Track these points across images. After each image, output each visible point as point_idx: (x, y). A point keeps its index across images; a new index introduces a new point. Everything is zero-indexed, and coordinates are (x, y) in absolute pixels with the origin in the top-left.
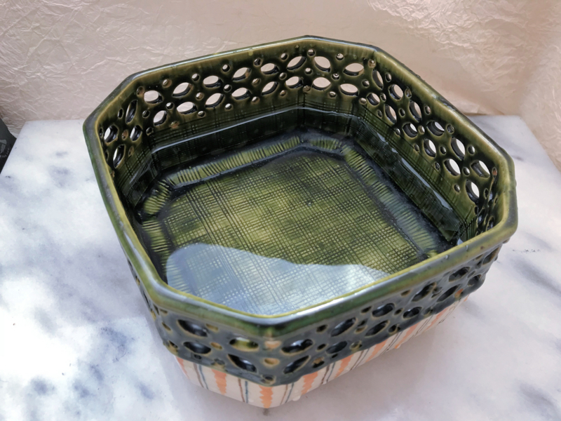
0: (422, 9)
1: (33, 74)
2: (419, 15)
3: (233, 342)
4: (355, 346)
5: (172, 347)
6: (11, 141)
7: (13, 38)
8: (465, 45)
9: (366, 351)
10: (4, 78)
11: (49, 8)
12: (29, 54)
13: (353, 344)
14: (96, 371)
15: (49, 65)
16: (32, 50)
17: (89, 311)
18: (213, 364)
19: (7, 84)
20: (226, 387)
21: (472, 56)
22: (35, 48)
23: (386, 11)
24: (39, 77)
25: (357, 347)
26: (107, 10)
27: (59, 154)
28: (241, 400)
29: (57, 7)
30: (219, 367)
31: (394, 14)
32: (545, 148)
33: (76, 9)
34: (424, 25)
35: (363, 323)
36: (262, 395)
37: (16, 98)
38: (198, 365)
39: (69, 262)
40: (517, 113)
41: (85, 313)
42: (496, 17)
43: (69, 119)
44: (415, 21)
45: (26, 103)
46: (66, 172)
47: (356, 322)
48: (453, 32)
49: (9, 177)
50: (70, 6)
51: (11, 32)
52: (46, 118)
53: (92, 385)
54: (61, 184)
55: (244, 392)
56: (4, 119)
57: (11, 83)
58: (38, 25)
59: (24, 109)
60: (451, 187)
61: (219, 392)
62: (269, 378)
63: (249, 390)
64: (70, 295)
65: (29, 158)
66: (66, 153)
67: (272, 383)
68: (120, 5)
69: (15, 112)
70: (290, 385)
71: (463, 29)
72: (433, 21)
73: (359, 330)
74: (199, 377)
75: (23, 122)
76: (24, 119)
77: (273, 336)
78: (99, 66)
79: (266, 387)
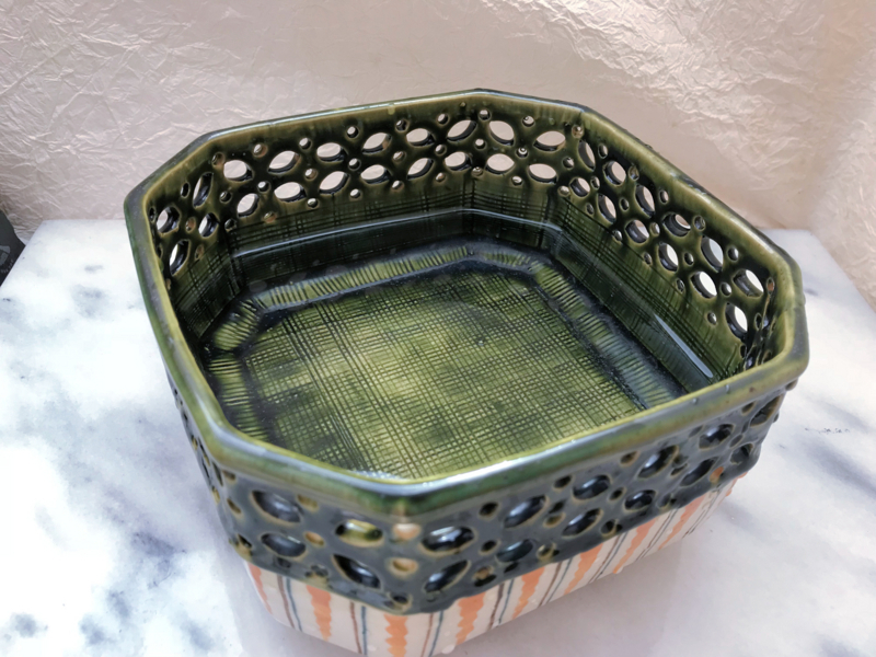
0: (655, 60)
1: (59, 146)
2: (651, 69)
3: (341, 530)
4: (546, 551)
5: (243, 548)
6: (18, 248)
7: (32, 90)
8: (722, 117)
9: (565, 563)
10: (13, 152)
11: (91, 46)
12: (55, 115)
13: (542, 548)
14: (119, 603)
15: (85, 133)
16: (60, 109)
17: (116, 505)
18: (308, 575)
19: (17, 160)
20: (331, 624)
21: (734, 134)
22: (64, 107)
23: (600, 60)
24: (68, 152)
25: (549, 554)
26: (177, 51)
27: (90, 269)
28: (355, 649)
29: (102, 46)
30: (318, 581)
31: (613, 66)
32: (852, 277)
33: (130, 48)
34: (659, 84)
35: (558, 506)
36: (389, 636)
37: (31, 183)
38: (284, 579)
39: (91, 429)
40: (804, 225)
41: (109, 510)
42: (769, 76)
43: (110, 218)
44: (644, 77)
45: (45, 192)
46: (98, 295)
47: (547, 504)
48: (703, 96)
49: (8, 300)
50: (122, 44)
51: (29, 80)
52: (74, 217)
53: (111, 624)
54: (89, 313)
55: (360, 629)
56: (10, 216)
57: (23, 160)
58: (70, 71)
59: (41, 200)
60: (703, 316)
61: (319, 635)
62: (401, 599)
63: (369, 626)
64: (88, 480)
65: (42, 273)
66: (100, 267)
67: (405, 607)
68: (197, 45)
69: (28, 206)
70: (437, 615)
71: (719, 93)
72: (672, 79)
73: (552, 520)
74: (286, 605)
75: (39, 221)
76: (42, 216)
77: (408, 514)
78: (161, 137)
79: (395, 616)
